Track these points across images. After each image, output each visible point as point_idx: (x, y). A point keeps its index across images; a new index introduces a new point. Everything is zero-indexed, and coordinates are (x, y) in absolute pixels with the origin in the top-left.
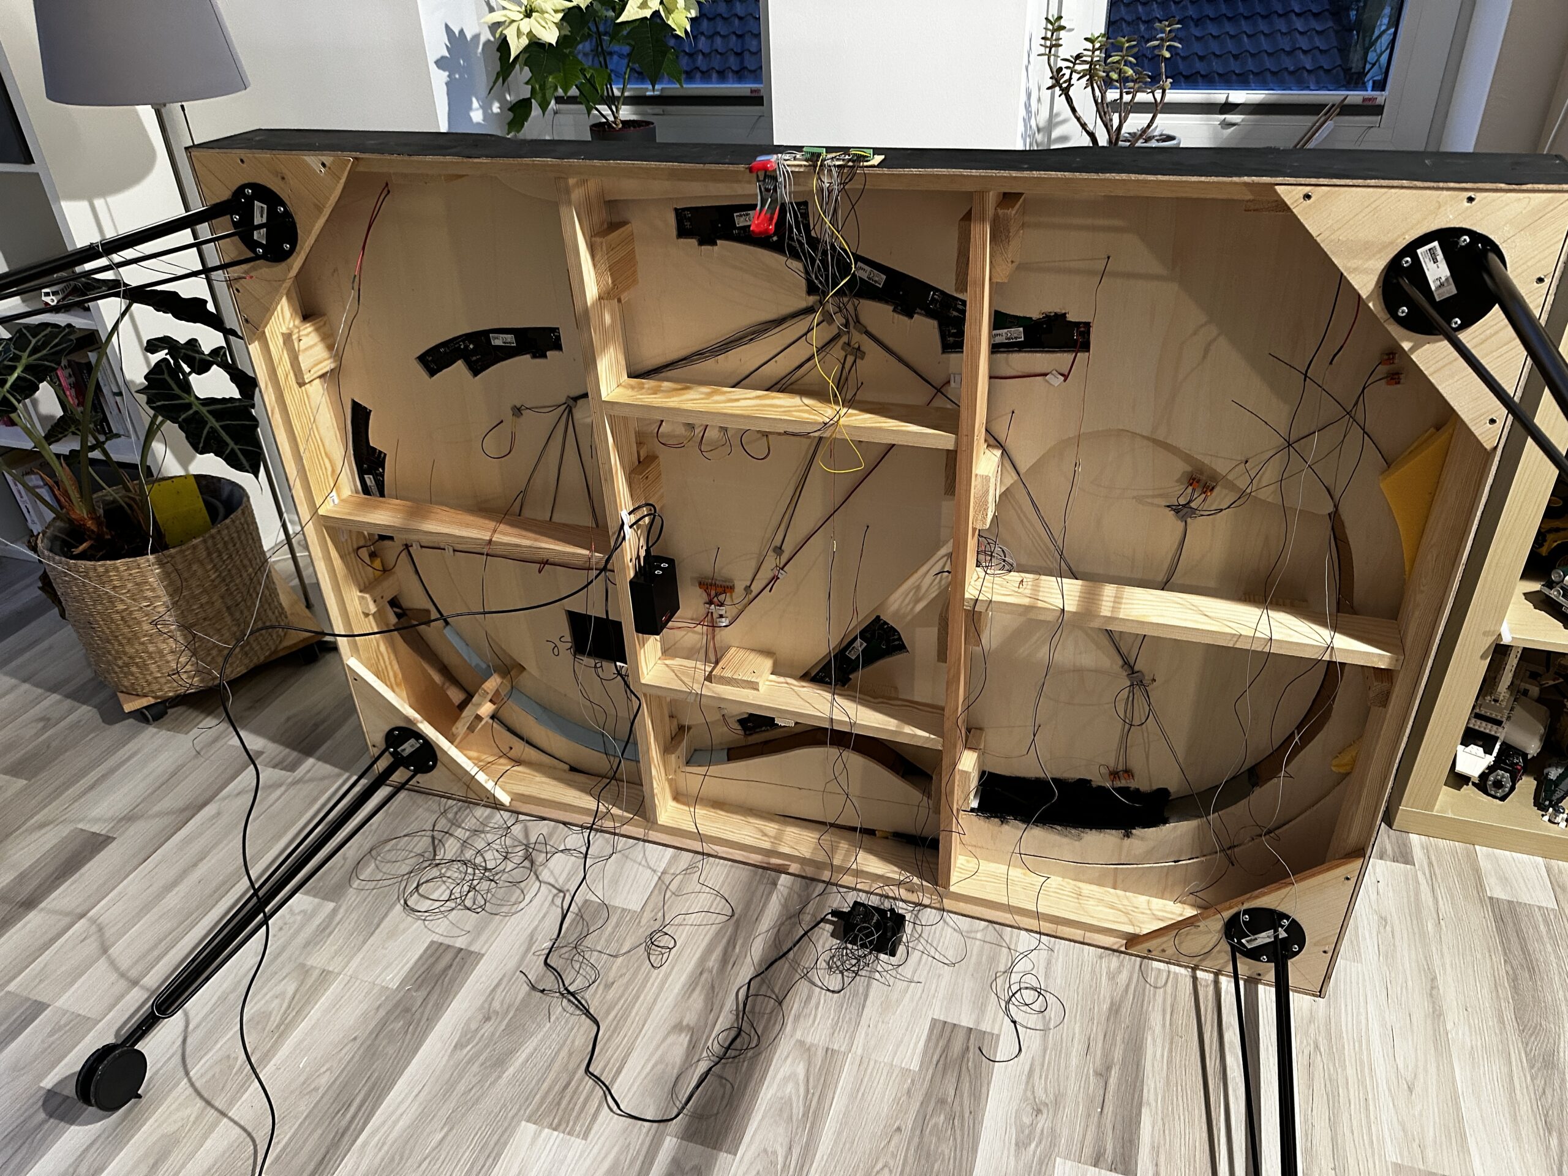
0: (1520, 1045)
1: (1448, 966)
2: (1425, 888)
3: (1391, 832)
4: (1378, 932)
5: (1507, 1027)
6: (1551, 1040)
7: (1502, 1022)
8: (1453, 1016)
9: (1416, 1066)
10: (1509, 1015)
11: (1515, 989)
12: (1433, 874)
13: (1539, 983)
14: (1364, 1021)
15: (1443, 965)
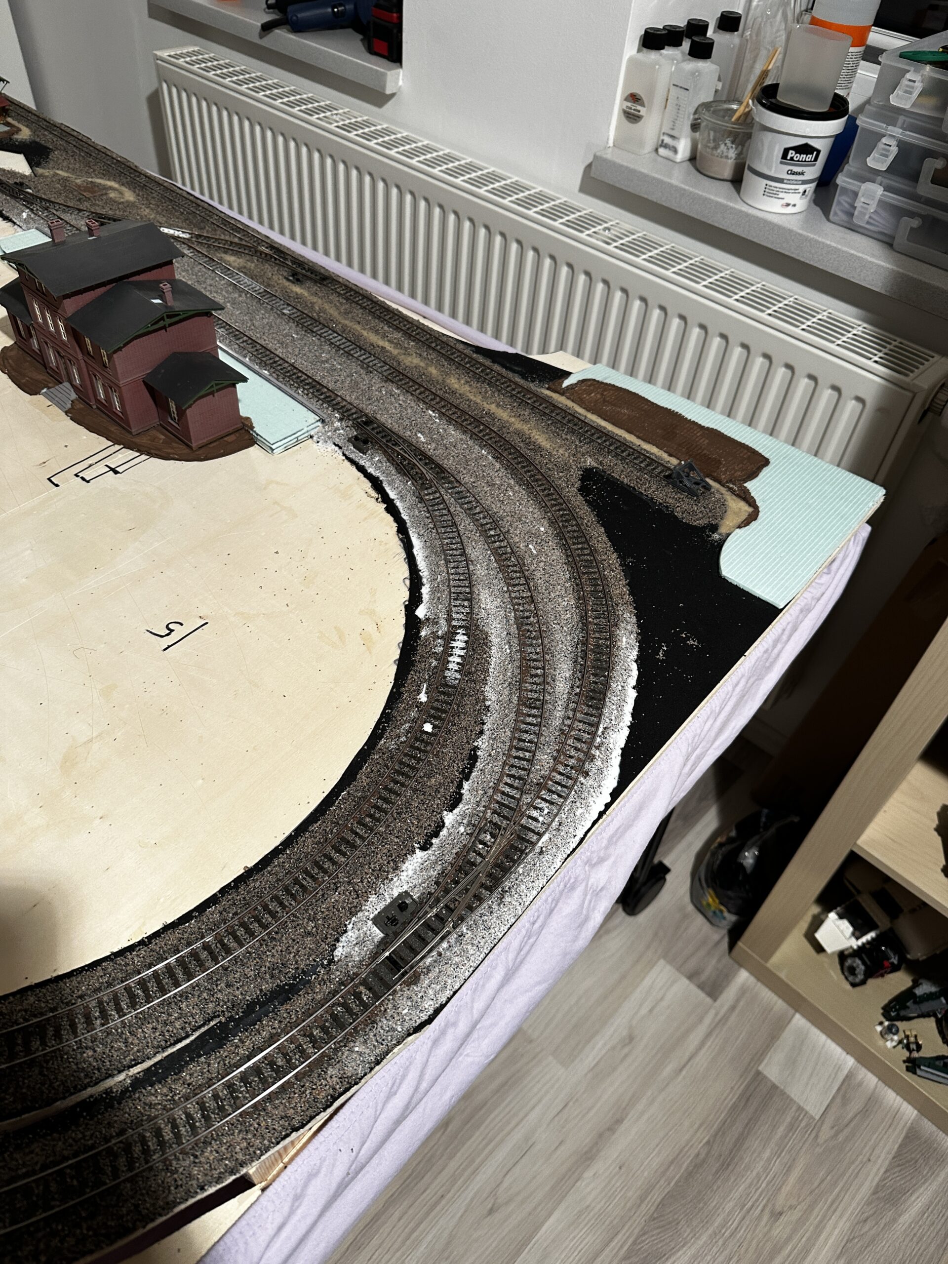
0: (636, 1231)
1: (646, 1117)
2: (702, 1030)
3: (727, 957)
4: (613, 1048)
5: (643, 1206)
6: (672, 1244)
7: (642, 1198)
8: (602, 1166)
9: (518, 1193)
10: (656, 1196)
11: (689, 1175)
12: (725, 1019)
13: (719, 1183)
14: (513, 1123)
15: (642, 1113)
